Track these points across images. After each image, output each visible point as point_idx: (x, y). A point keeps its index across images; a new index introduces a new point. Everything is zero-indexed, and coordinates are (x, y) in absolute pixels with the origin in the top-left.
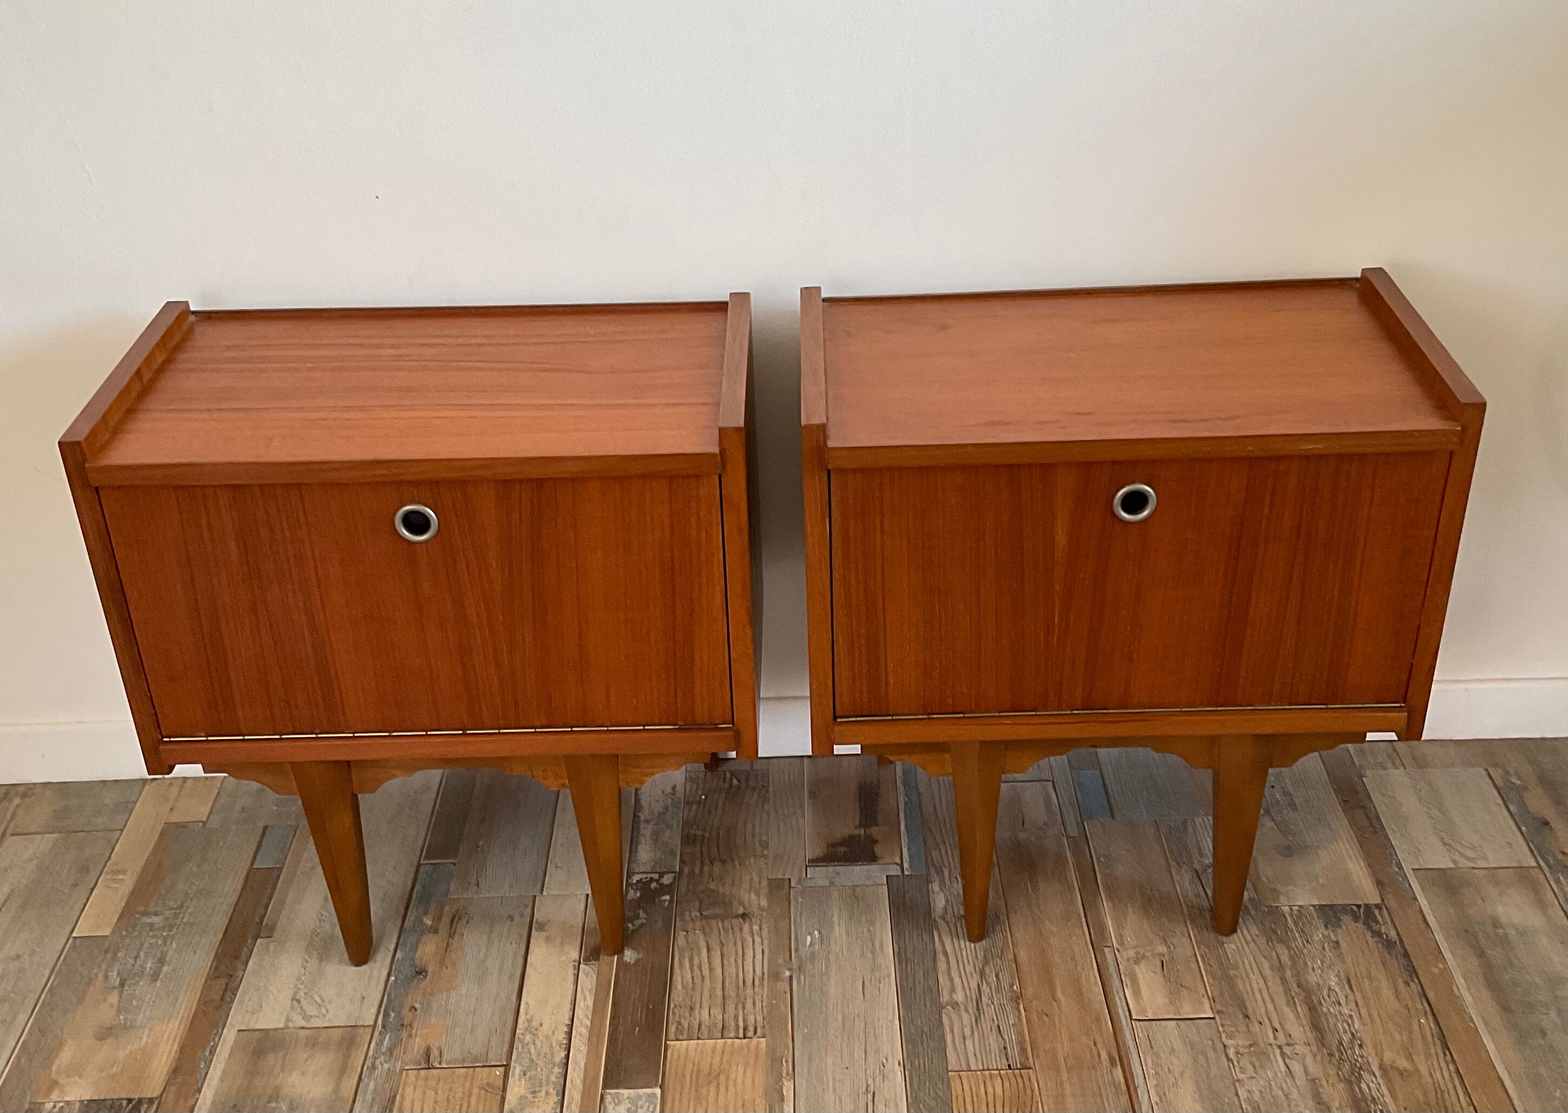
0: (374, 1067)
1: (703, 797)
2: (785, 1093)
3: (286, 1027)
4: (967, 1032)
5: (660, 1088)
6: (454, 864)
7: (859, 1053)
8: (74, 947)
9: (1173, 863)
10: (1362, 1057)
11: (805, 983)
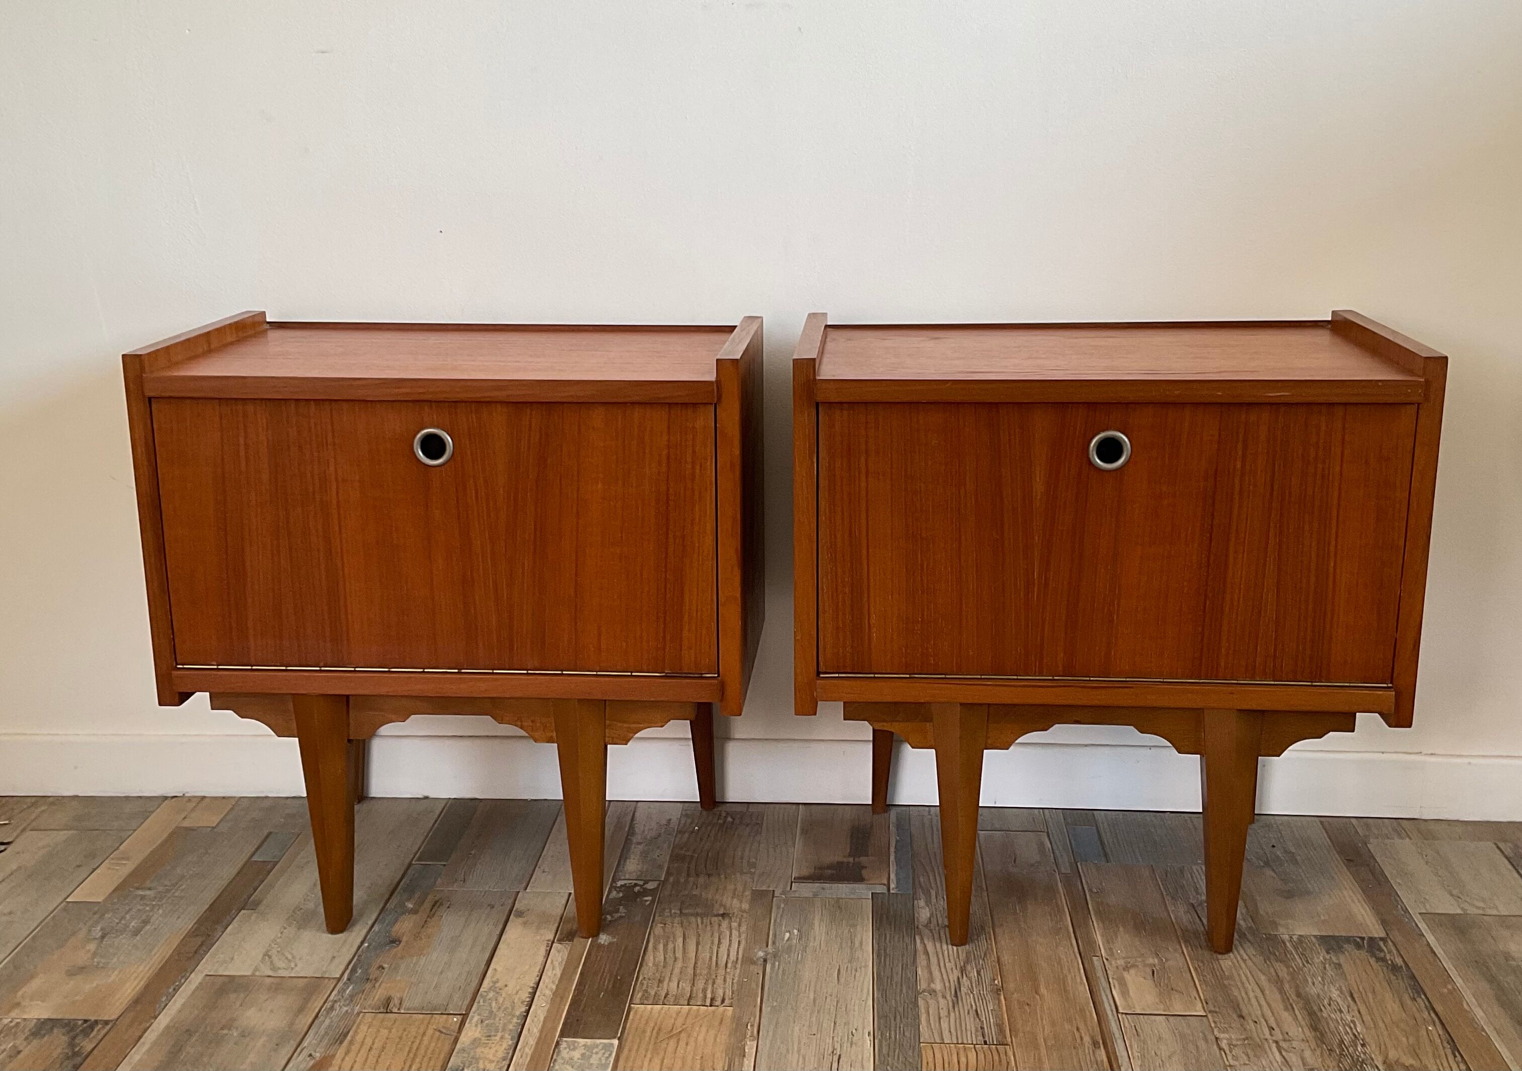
0: (332, 1008)
1: (696, 828)
2: (746, 1051)
3: (253, 975)
4: (943, 1013)
5: (619, 1039)
6: (444, 865)
7: (827, 1024)
8: (65, 910)
9: (1168, 899)
10: (1365, 1054)
11: (779, 968)
